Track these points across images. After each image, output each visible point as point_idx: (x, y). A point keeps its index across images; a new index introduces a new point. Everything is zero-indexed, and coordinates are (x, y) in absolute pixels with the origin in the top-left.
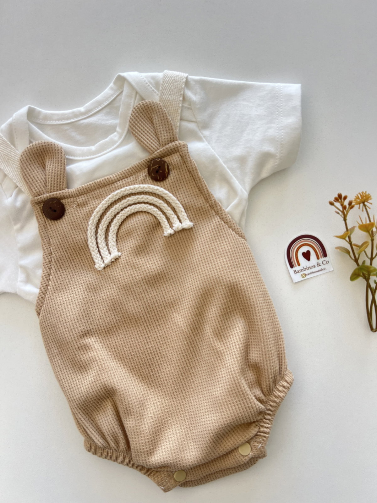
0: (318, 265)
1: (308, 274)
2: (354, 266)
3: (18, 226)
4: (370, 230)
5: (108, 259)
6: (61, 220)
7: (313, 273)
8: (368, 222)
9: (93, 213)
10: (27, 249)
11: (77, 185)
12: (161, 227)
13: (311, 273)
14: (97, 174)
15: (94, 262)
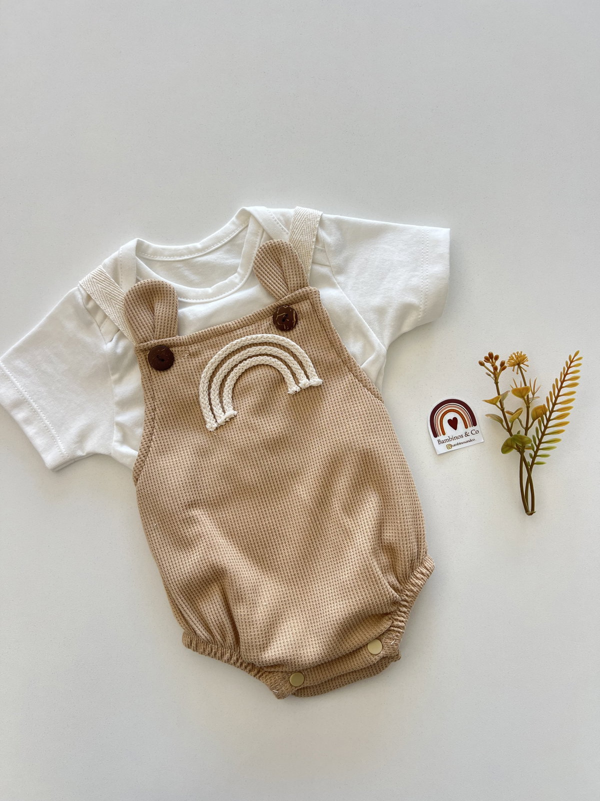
0: (467, 435)
1: (455, 445)
2: (507, 436)
3: (116, 376)
4: (525, 395)
5: (222, 417)
6: (169, 371)
7: (460, 444)
8: (523, 386)
9: (207, 364)
10: (125, 404)
11: (189, 333)
12: (285, 383)
13: (458, 444)
14: (214, 320)
15: (205, 421)
